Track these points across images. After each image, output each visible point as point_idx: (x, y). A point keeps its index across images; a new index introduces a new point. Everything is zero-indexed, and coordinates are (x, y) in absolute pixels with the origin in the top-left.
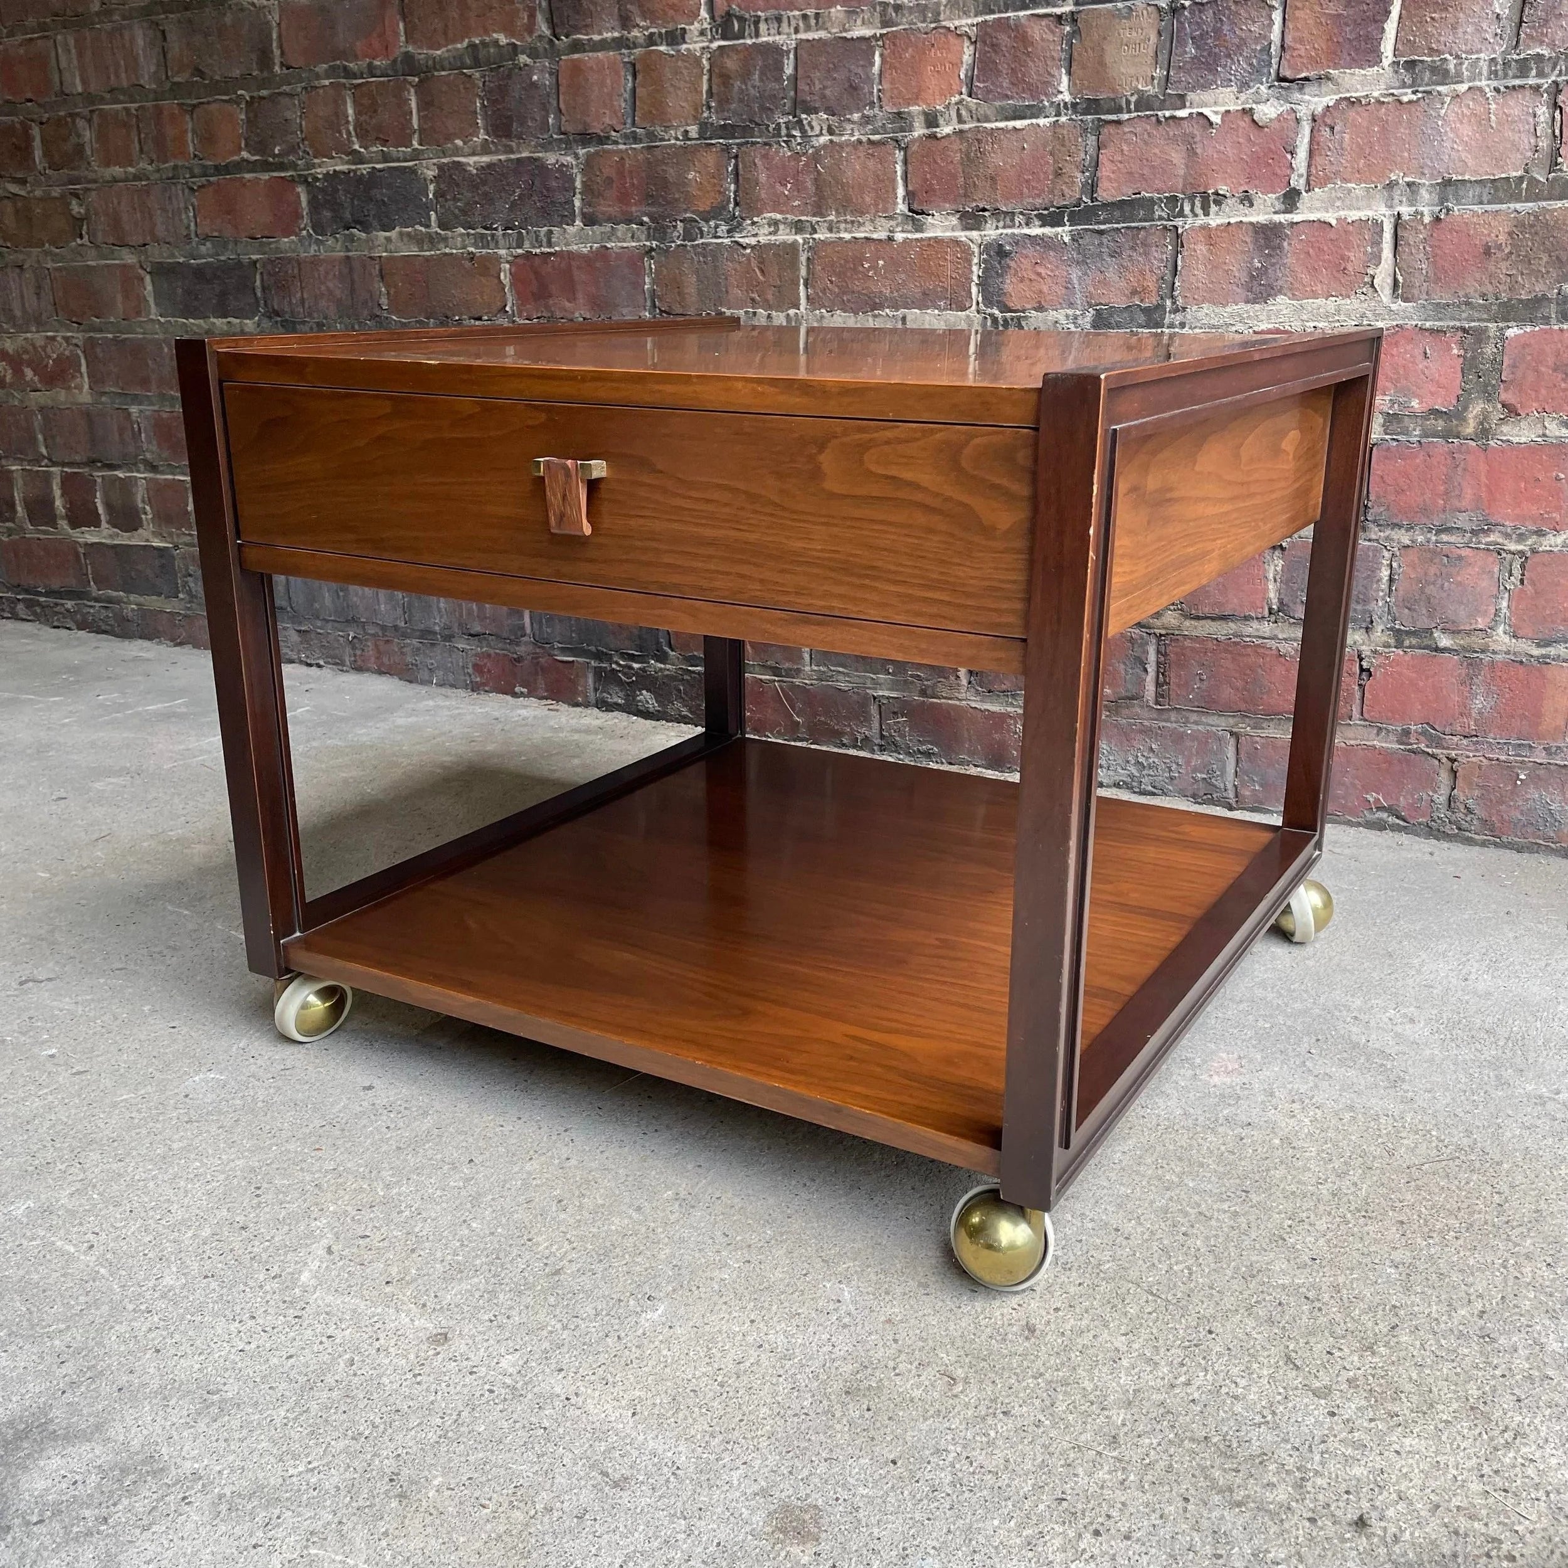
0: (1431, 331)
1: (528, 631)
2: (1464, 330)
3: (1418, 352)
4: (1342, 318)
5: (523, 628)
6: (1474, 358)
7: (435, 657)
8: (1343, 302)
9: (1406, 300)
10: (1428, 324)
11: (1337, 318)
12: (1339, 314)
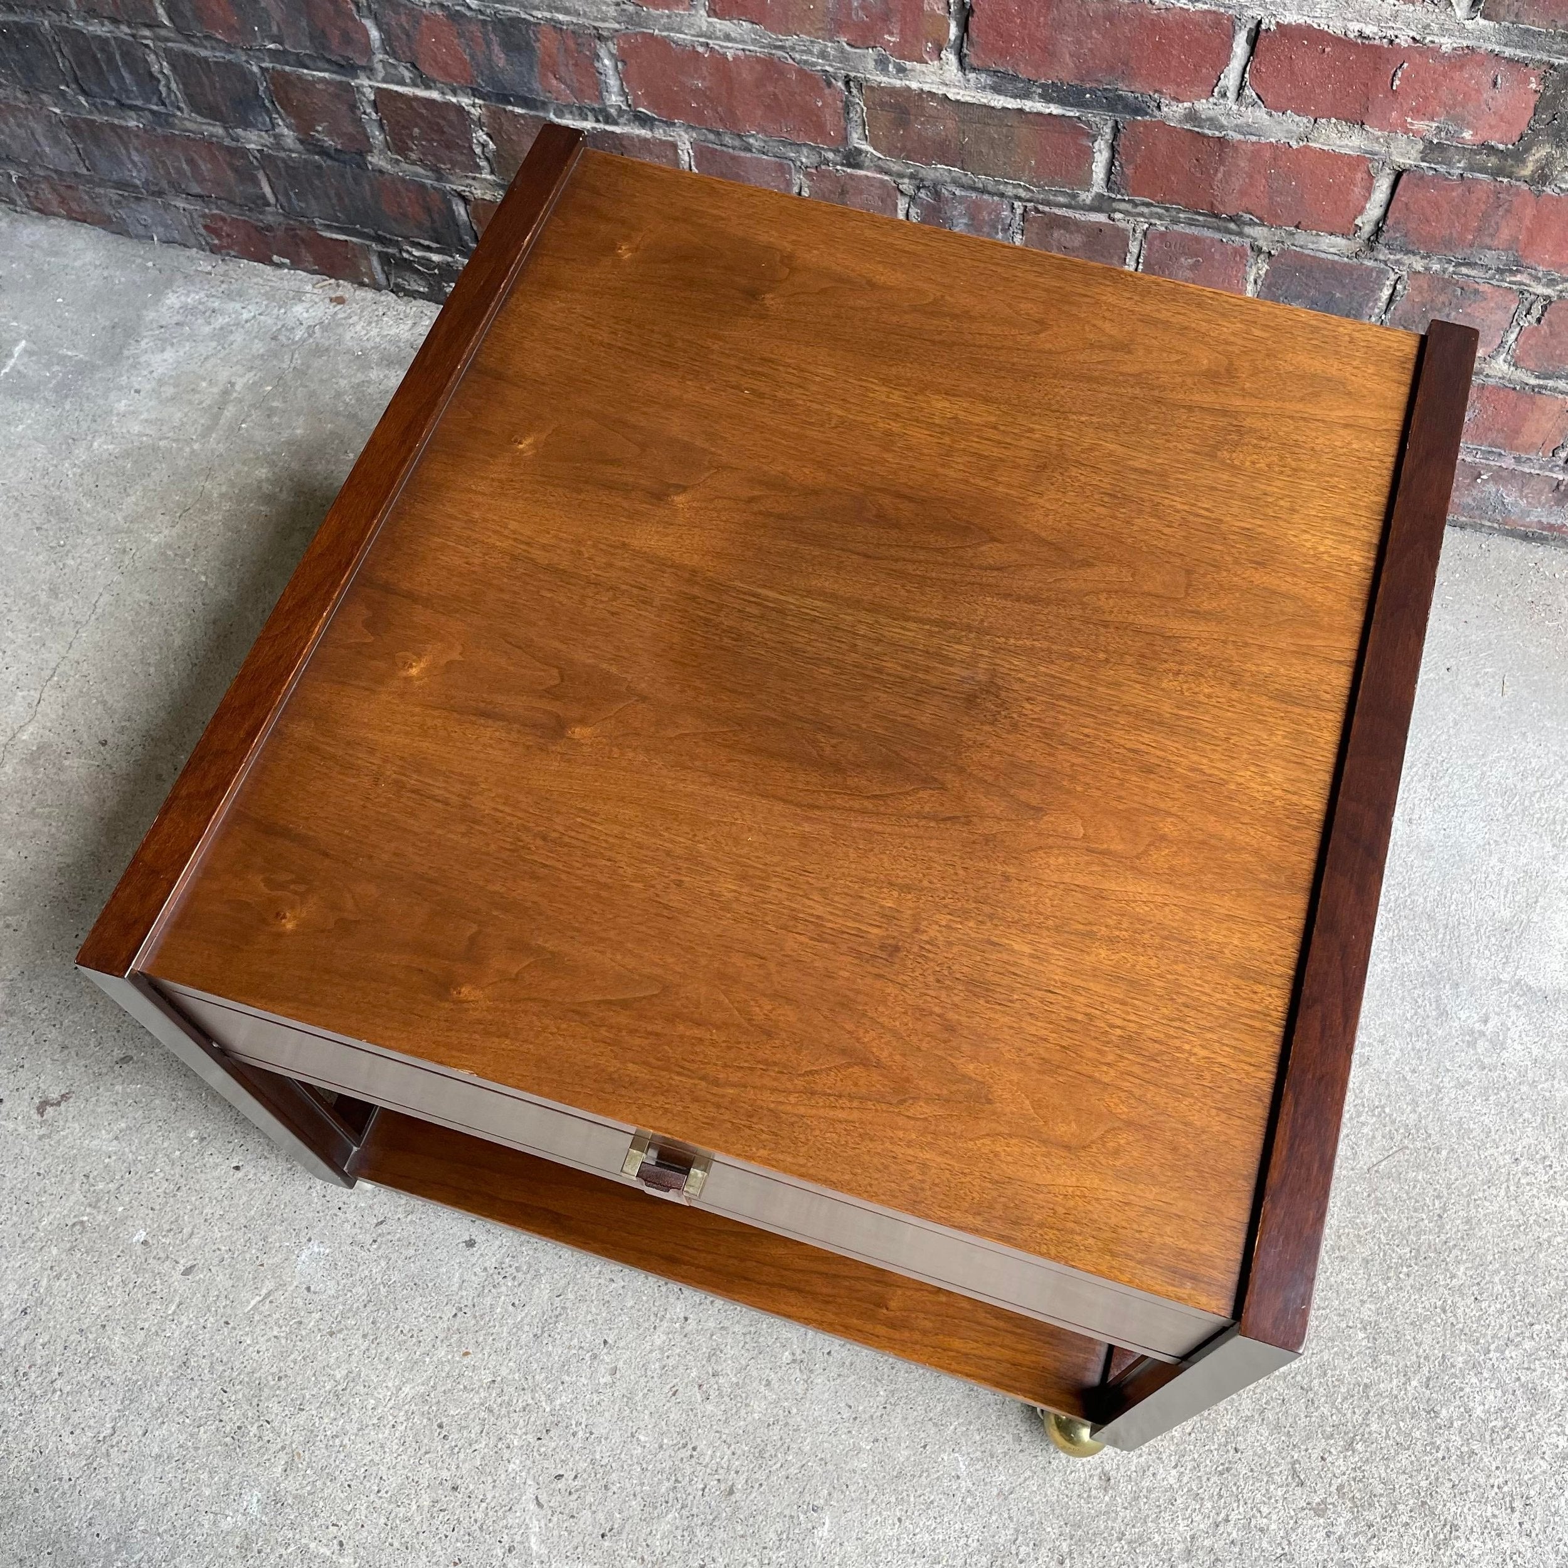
0: (1510, 60)
1: (271, 198)
2: (1552, 66)
3: (1487, 79)
4: (1399, 25)
5: (263, 197)
6: (1555, 98)
7: (146, 212)
8: (1404, 7)
9: (1486, 17)
10: (1508, 52)
11: (1391, 24)
12: (1395, 21)
